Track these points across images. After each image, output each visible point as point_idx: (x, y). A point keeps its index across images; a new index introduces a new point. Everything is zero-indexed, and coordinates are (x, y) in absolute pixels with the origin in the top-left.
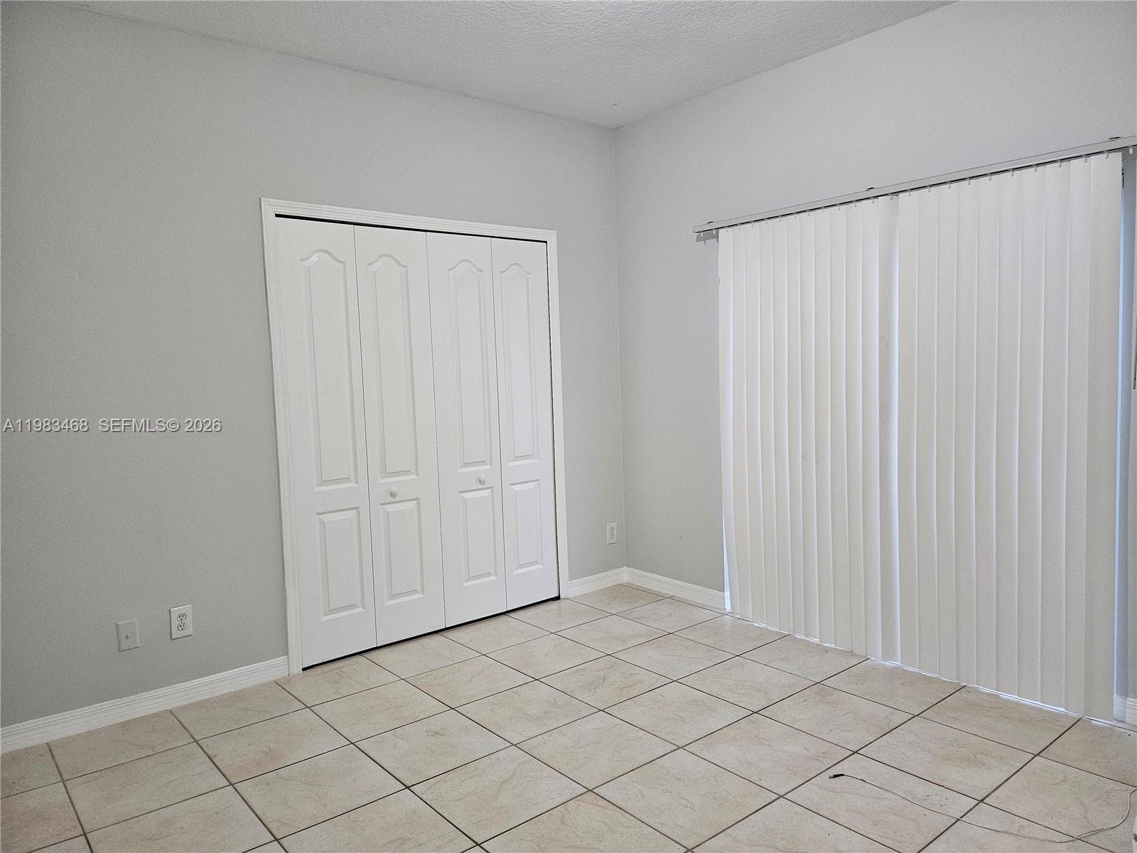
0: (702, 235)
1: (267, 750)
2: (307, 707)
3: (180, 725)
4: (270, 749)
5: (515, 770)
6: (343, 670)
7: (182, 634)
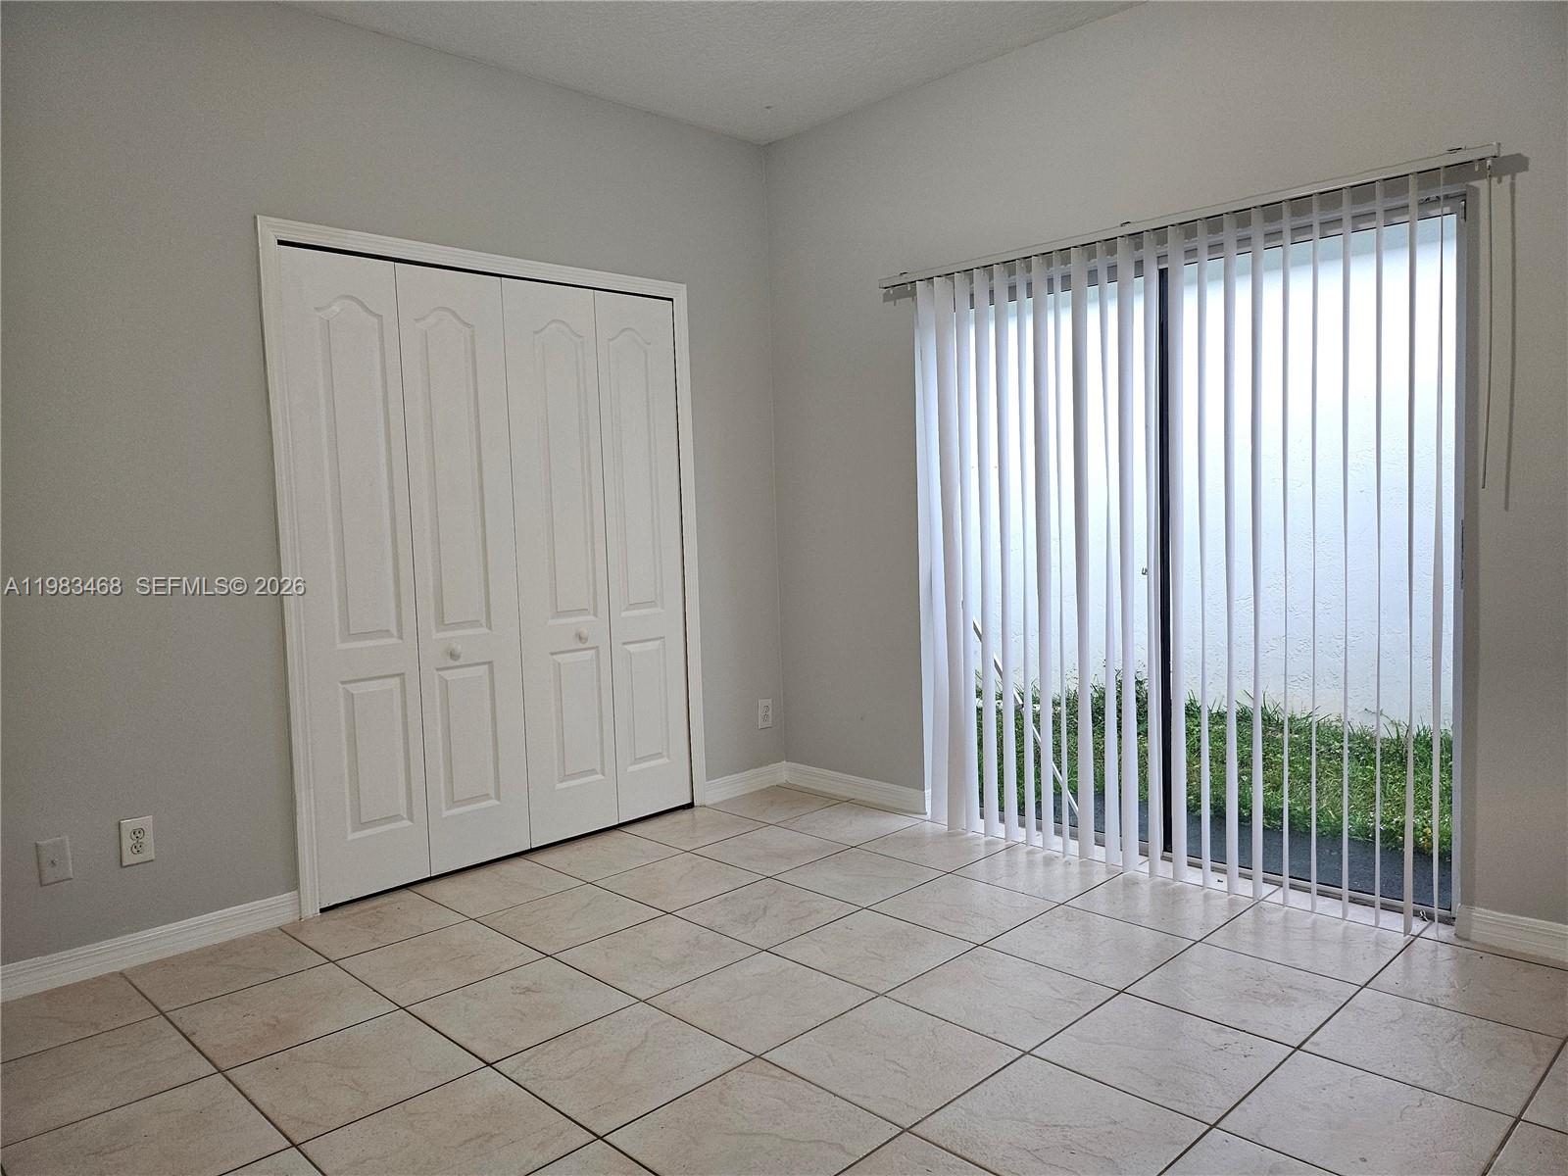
0: (891, 292)
1: (273, 1022)
2: (330, 961)
3: (136, 991)
4: (278, 1021)
5: (646, 1034)
6: (384, 909)
7: (139, 858)
